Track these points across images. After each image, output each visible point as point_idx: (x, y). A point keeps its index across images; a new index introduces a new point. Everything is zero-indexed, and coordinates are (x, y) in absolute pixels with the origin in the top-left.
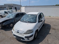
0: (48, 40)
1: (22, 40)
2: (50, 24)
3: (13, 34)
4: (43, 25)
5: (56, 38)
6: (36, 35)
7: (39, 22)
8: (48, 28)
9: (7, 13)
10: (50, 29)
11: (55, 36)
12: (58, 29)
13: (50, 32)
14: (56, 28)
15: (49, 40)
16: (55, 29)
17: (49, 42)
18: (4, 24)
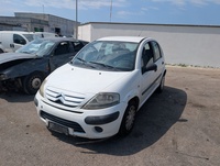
0: (174, 142)
2: (184, 89)
3: (39, 109)
4: (159, 90)
5: (206, 137)
6: (130, 117)
7: (144, 70)
8: (176, 103)
9: (24, 43)
10: (184, 105)
11: (205, 131)
12: (213, 108)
13: (184, 116)
16: (201, 106)
17: (181, 148)
18: (6, 72)
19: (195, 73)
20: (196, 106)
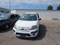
1: (27, 36)
5: (54, 33)
8: (44, 27)
13: (47, 30)
14: (50, 27)
15: (49, 35)
17: (50, 36)
19: (44, 21)
20: (48, 27)
